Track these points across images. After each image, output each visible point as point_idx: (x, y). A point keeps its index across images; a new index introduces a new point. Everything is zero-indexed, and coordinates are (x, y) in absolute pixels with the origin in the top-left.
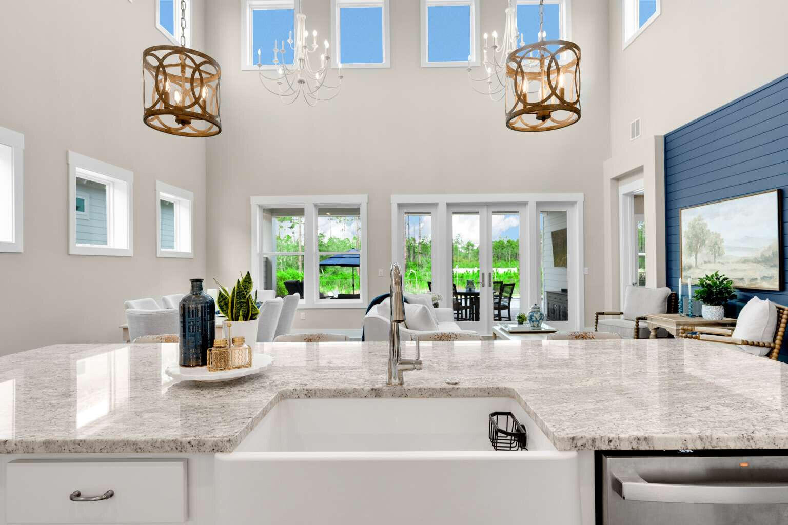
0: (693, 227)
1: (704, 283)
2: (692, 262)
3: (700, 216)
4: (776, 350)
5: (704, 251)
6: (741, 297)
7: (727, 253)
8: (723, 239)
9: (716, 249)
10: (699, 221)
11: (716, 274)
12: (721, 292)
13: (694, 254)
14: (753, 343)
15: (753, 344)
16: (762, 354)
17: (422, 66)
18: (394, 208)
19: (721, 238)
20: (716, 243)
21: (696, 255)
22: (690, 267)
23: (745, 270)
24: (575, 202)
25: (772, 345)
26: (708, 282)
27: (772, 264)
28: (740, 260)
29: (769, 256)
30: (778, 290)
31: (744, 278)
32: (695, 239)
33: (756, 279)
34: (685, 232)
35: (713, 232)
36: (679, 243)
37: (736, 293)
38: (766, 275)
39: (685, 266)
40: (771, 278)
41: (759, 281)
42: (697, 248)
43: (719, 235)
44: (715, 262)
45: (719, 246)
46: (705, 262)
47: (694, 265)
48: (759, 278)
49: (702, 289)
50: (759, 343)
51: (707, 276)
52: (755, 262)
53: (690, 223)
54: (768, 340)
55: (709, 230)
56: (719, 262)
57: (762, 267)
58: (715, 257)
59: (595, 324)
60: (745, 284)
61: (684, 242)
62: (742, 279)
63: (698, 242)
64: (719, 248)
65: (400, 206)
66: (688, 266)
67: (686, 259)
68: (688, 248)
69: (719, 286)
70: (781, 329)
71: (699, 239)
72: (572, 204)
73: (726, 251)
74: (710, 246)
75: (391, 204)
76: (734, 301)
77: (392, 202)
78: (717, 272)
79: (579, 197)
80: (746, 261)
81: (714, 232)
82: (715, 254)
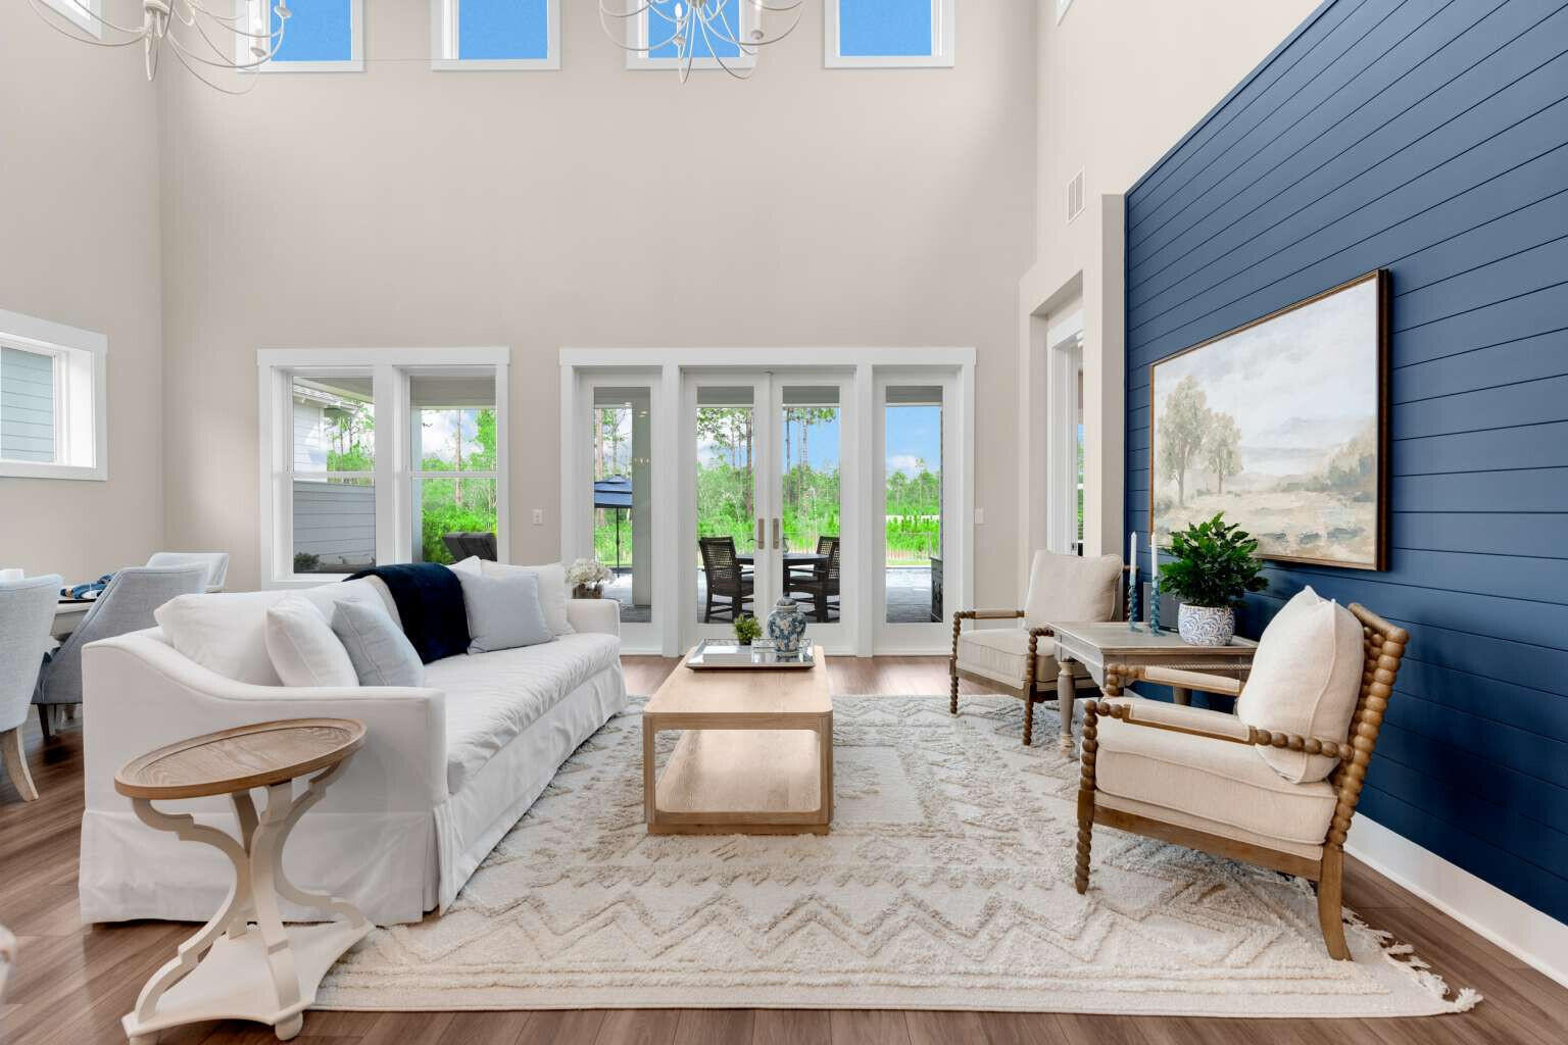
0: (1176, 406)
1: (1185, 546)
2: (1172, 494)
3: (1190, 378)
4: (1353, 768)
5: (1199, 462)
6: (1281, 585)
7: (1249, 467)
8: (1238, 431)
9: (1225, 459)
10: (1189, 388)
11: (1216, 522)
12: (1225, 571)
13: (1176, 473)
14: (1285, 738)
15: (1283, 743)
16: (1311, 778)
17: (629, 66)
18: (567, 375)
19: (1235, 427)
20: (1224, 443)
21: (1181, 475)
22: (1168, 506)
23: (1290, 511)
24: (959, 368)
25: (1343, 749)
26: (1194, 543)
27: (1358, 493)
28: (1279, 485)
29: (1351, 470)
30: (1374, 568)
31: (1287, 532)
32: (1180, 435)
33: (1316, 536)
34: (1161, 420)
35: (1217, 415)
36: (1147, 448)
37: (1267, 573)
38: (1344, 526)
39: (1158, 503)
40: (1354, 533)
41: (1322, 543)
42: (1183, 457)
43: (1231, 420)
44: (1220, 491)
45: (1231, 448)
46: (1200, 493)
47: (1176, 499)
48: (1323, 533)
49: (1178, 561)
50: (1302, 741)
51: (1192, 527)
52: (1315, 490)
53: (1170, 396)
54: (1331, 730)
55: (1209, 410)
56: (1229, 492)
57: (1333, 503)
58: (1221, 479)
59: (953, 639)
60: (1289, 550)
61: (1159, 443)
62: (1280, 537)
63: (1186, 442)
64: (1230, 454)
65: (581, 372)
66: (1166, 504)
67: (1162, 487)
68: (1166, 460)
69: (1220, 555)
70: (1373, 701)
71: (1187, 436)
72: (953, 370)
73: (1244, 460)
74: (1211, 452)
75: (560, 367)
76: (1261, 594)
77: (561, 363)
78: (1220, 515)
79: (965, 356)
80: (1290, 487)
81: (1220, 415)
82: (1221, 474)
